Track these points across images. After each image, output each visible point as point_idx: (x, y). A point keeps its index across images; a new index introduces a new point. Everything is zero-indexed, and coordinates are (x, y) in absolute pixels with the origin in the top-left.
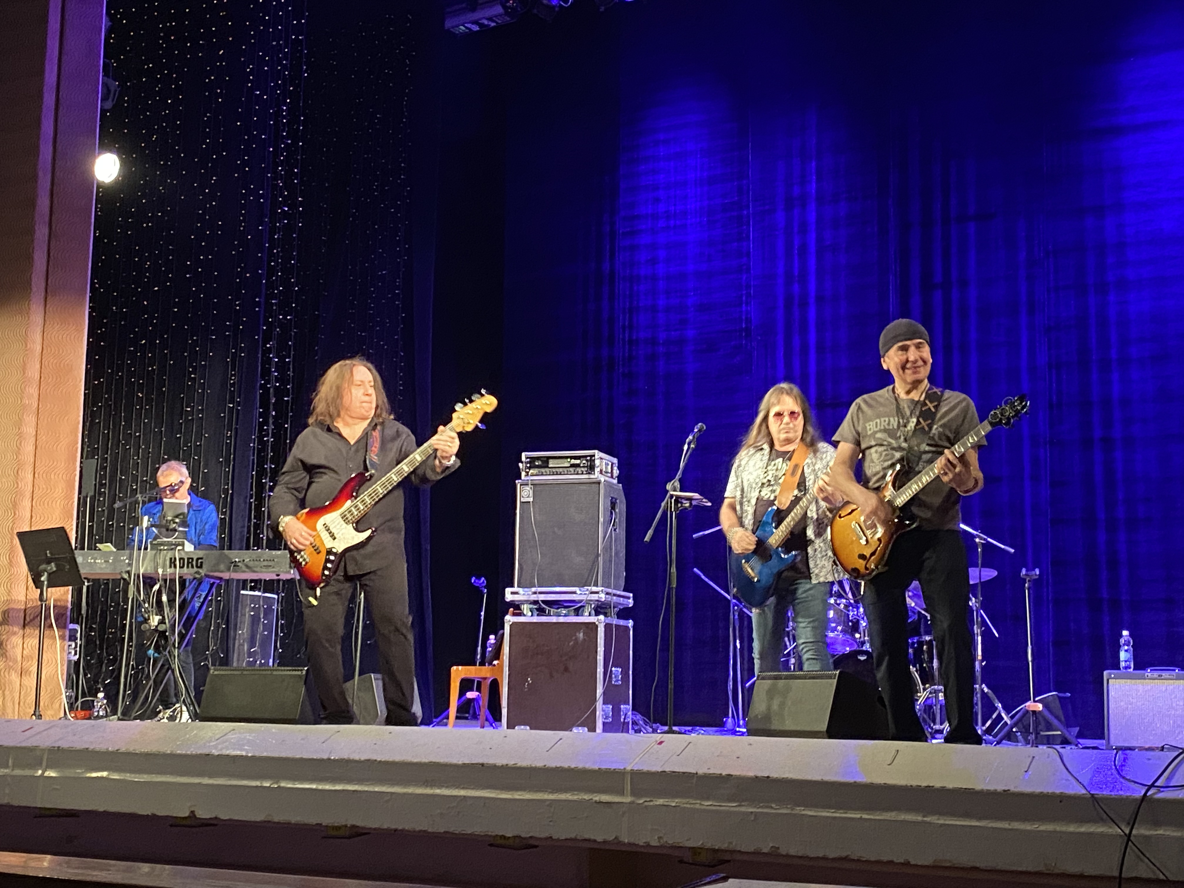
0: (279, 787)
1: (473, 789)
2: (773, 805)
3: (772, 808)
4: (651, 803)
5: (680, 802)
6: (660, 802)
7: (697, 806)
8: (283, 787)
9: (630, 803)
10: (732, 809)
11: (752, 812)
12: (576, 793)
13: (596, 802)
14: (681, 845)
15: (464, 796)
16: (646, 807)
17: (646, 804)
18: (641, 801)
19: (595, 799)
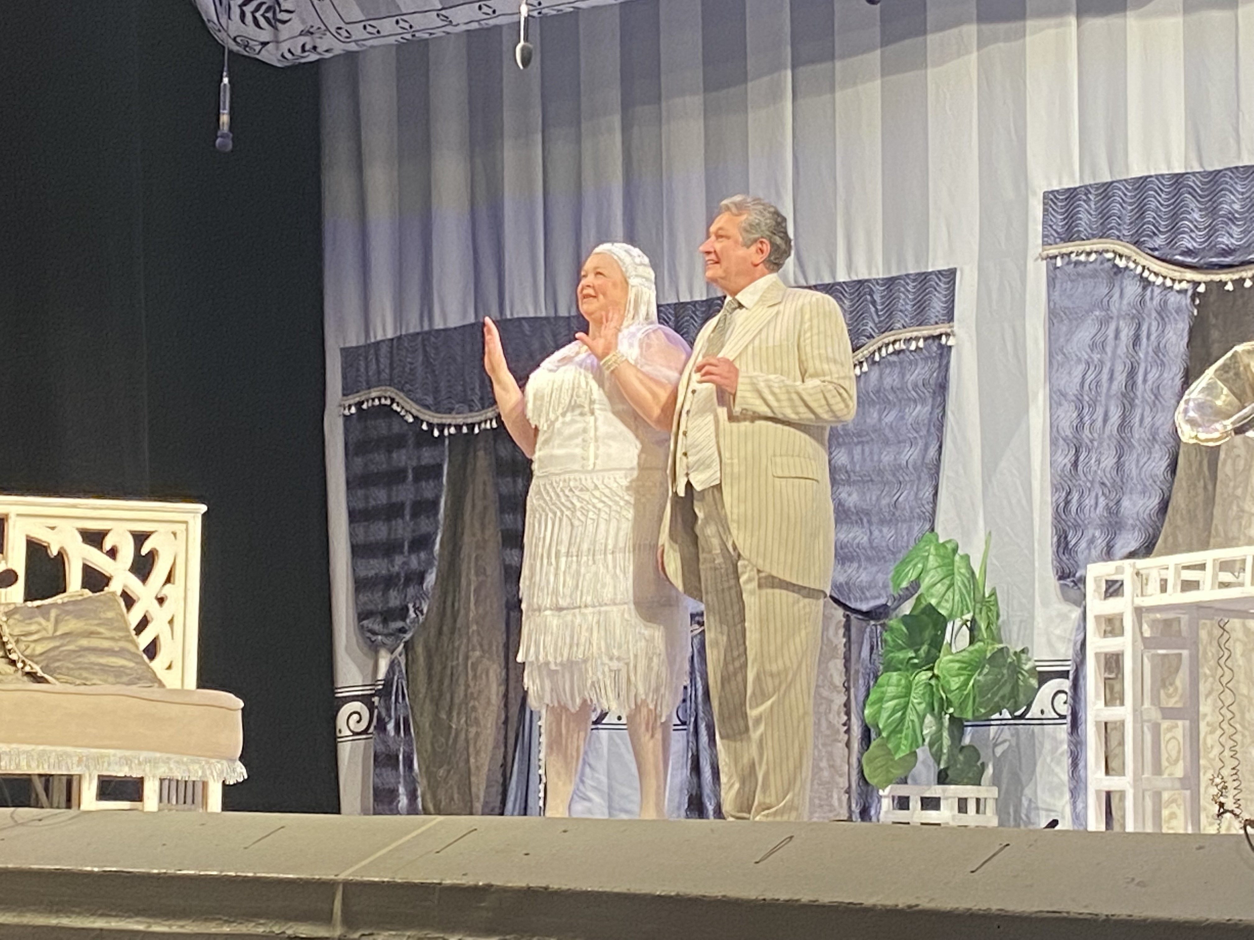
4: (371, 939)
5: (414, 937)
6: (385, 935)
9: (339, 938)
13: (289, 937)
17: (363, 939)
18: (356, 935)
19: (290, 932)
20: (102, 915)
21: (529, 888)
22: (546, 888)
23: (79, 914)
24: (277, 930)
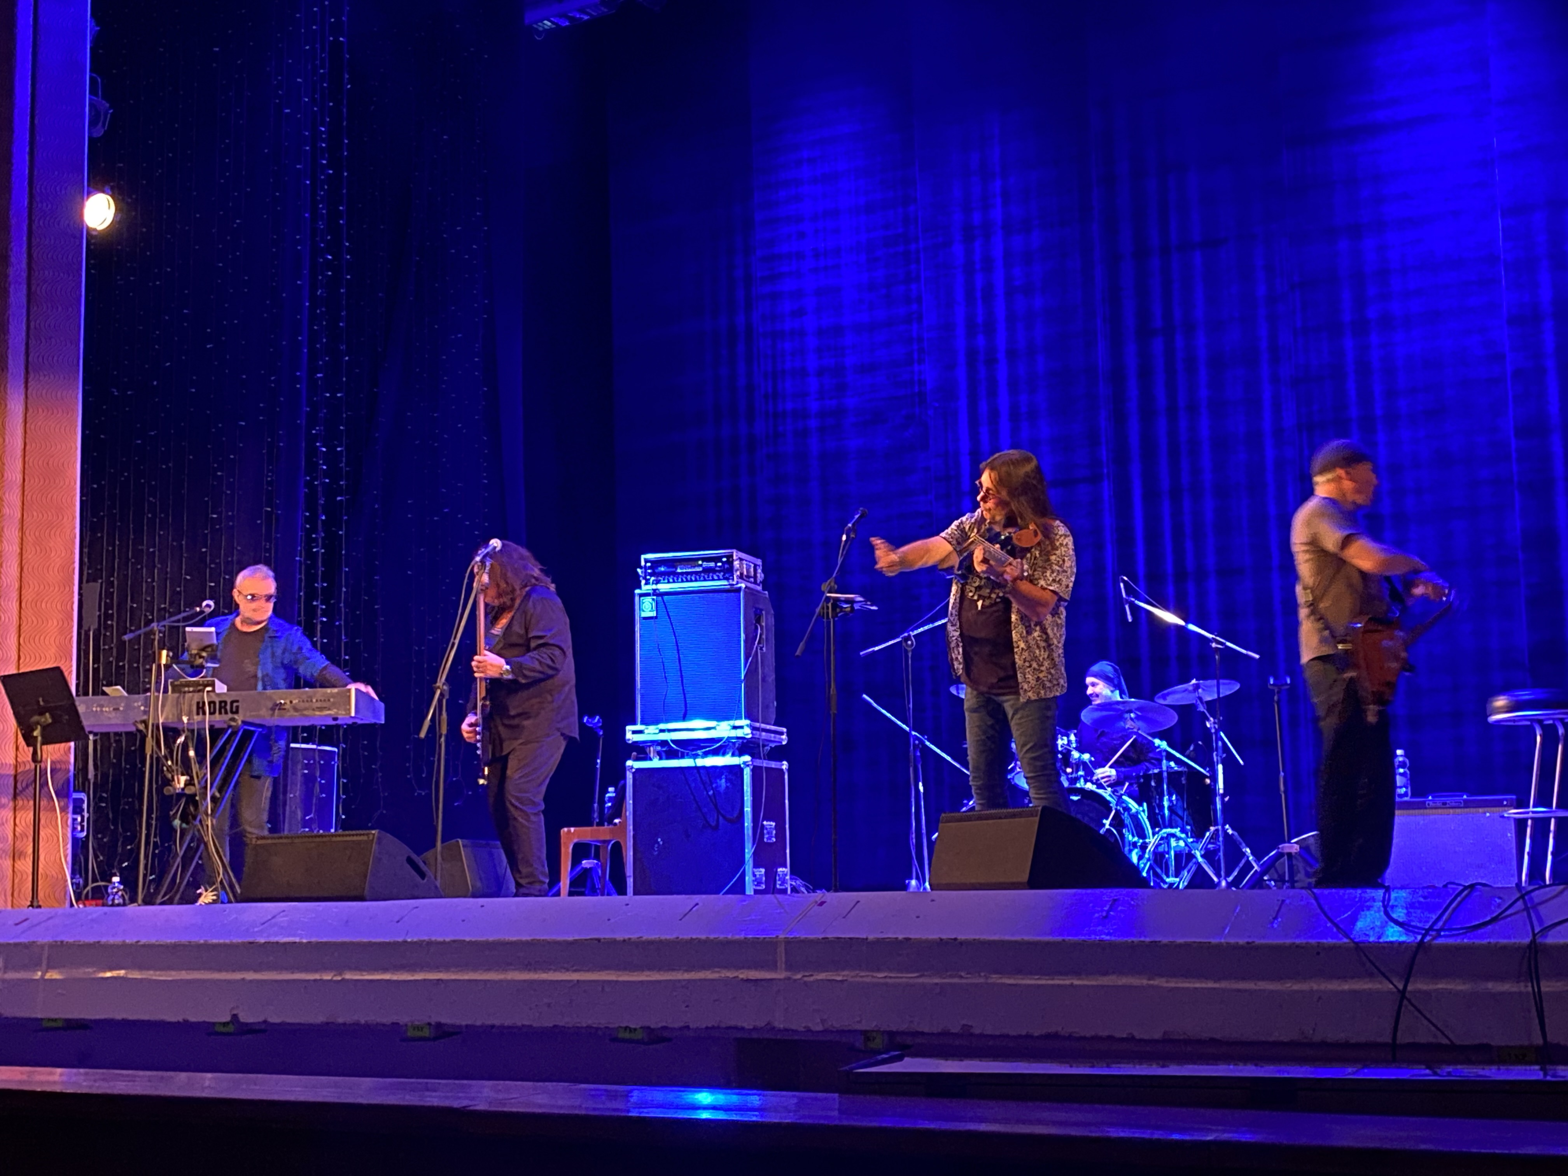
0: (343, 980)
1: (588, 971)
2: (963, 974)
3: (961, 977)
4: (812, 979)
5: (847, 976)
6: (822, 976)
7: (868, 980)
8: (348, 980)
9: (785, 979)
10: (911, 981)
11: (937, 984)
12: (717, 970)
13: (742, 980)
14: (850, 1028)
15: (578, 981)
16: (805, 983)
17: (806, 979)
18: (799, 976)
19: (741, 976)
20: (575, 971)
21: (941, 940)
22: (955, 939)
23: (555, 970)
24: (730, 974)
